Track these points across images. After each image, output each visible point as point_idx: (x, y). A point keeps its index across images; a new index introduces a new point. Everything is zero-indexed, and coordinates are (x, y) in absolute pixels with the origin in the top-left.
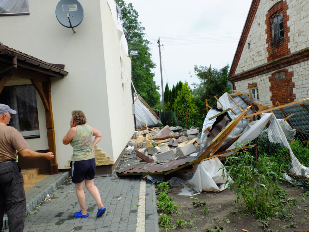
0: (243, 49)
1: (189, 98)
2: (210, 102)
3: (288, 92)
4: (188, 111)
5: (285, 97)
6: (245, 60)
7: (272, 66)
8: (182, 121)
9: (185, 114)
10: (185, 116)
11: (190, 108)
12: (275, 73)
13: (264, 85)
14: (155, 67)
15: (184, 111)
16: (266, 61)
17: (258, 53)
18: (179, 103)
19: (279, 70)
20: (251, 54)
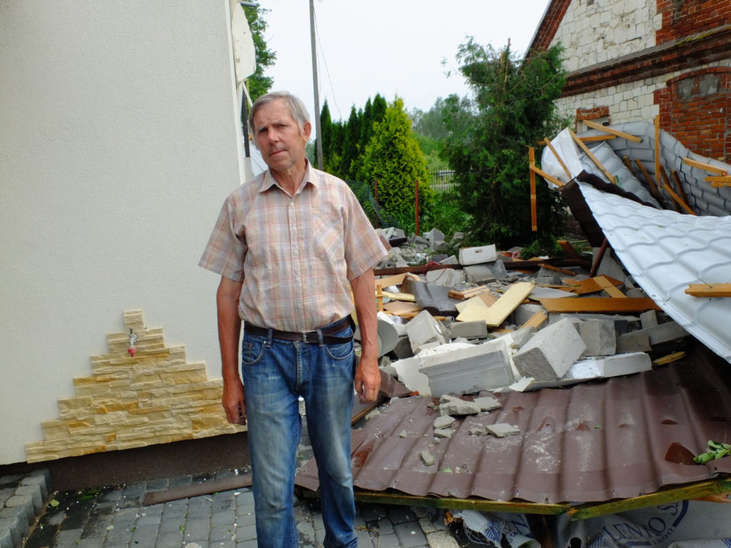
0: (566, 8)
1: (405, 145)
2: (512, 157)
3: (721, 136)
4: (404, 183)
5: (709, 150)
6: (574, 40)
7: (675, 55)
8: (386, 209)
9: (396, 190)
10: (393, 197)
11: (410, 172)
12: (682, 78)
13: (634, 113)
14: (274, 64)
15: (392, 182)
16: (651, 43)
17: (622, 17)
18: (378, 157)
19: (698, 68)
20: (596, 20)
